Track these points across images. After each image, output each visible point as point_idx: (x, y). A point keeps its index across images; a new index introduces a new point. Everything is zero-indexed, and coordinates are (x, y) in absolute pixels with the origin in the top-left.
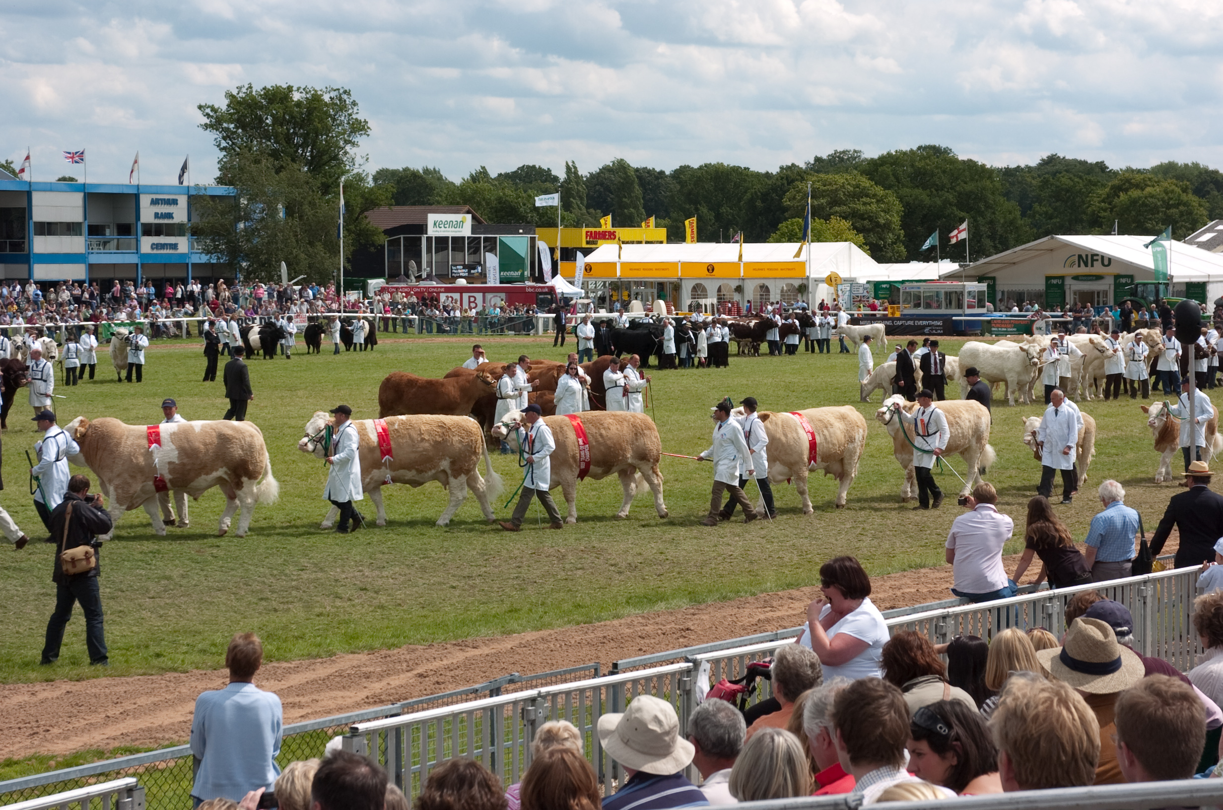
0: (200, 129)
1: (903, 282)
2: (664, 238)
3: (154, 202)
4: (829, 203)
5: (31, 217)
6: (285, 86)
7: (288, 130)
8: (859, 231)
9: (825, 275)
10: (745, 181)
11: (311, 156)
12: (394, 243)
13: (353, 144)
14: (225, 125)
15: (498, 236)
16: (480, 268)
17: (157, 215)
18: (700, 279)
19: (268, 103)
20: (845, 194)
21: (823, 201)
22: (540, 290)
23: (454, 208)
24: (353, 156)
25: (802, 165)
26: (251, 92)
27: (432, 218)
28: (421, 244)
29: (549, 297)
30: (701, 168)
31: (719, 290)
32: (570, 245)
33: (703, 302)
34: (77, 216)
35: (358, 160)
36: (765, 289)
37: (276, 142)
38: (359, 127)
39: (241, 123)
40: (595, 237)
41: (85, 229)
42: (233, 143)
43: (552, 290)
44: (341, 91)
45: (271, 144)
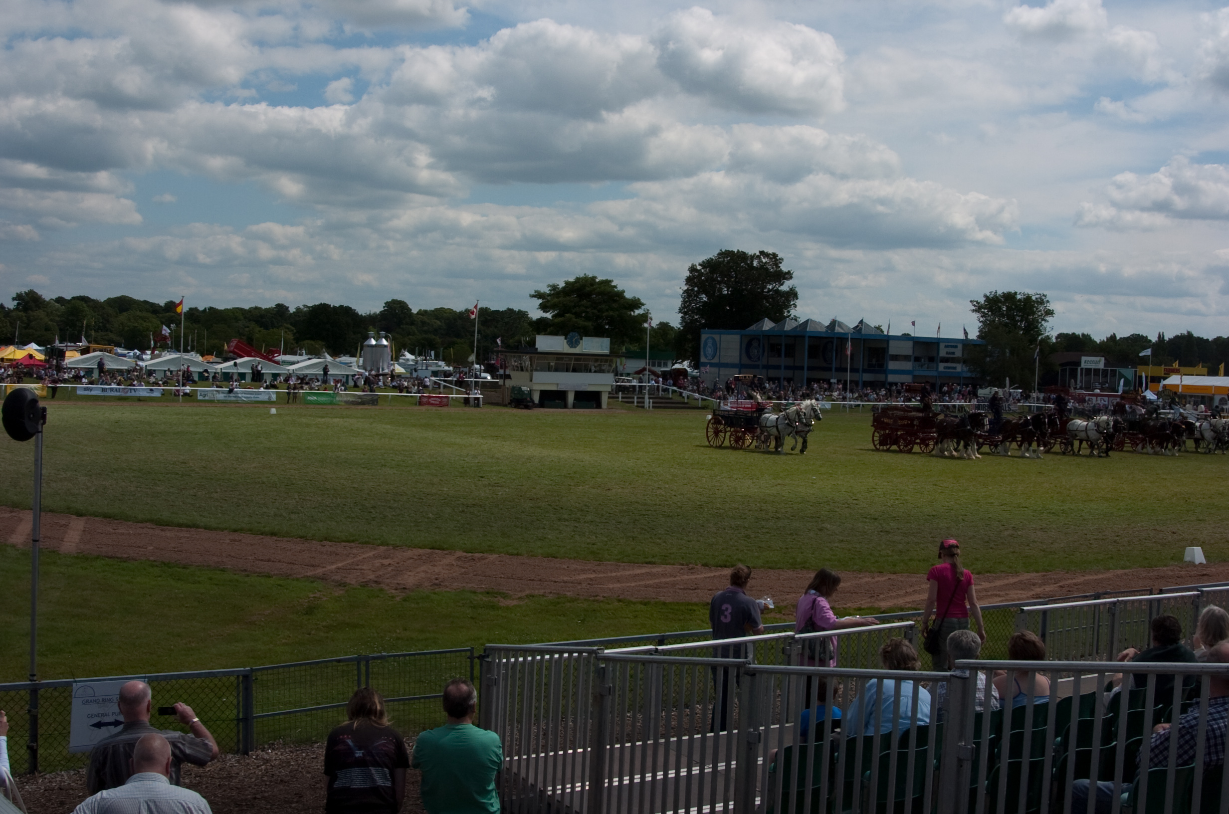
0: (971, 312)
2: (1206, 373)
3: (946, 347)
5: (888, 352)
6: (1013, 292)
7: (1014, 313)
11: (1024, 326)
12: (1064, 371)
13: (1046, 321)
14: (983, 310)
15: (1117, 369)
16: (1107, 385)
17: (947, 353)
19: (1004, 300)
23: (1096, 354)
24: (1046, 327)
26: (996, 294)
27: (1084, 359)
28: (1077, 372)
32: (1156, 374)
34: (909, 352)
35: (1048, 329)
37: (1007, 319)
38: (1050, 313)
39: (990, 309)
40: (1169, 372)
41: (912, 359)
42: (986, 319)
43: (1145, 397)
44: (1042, 295)
45: (1005, 320)
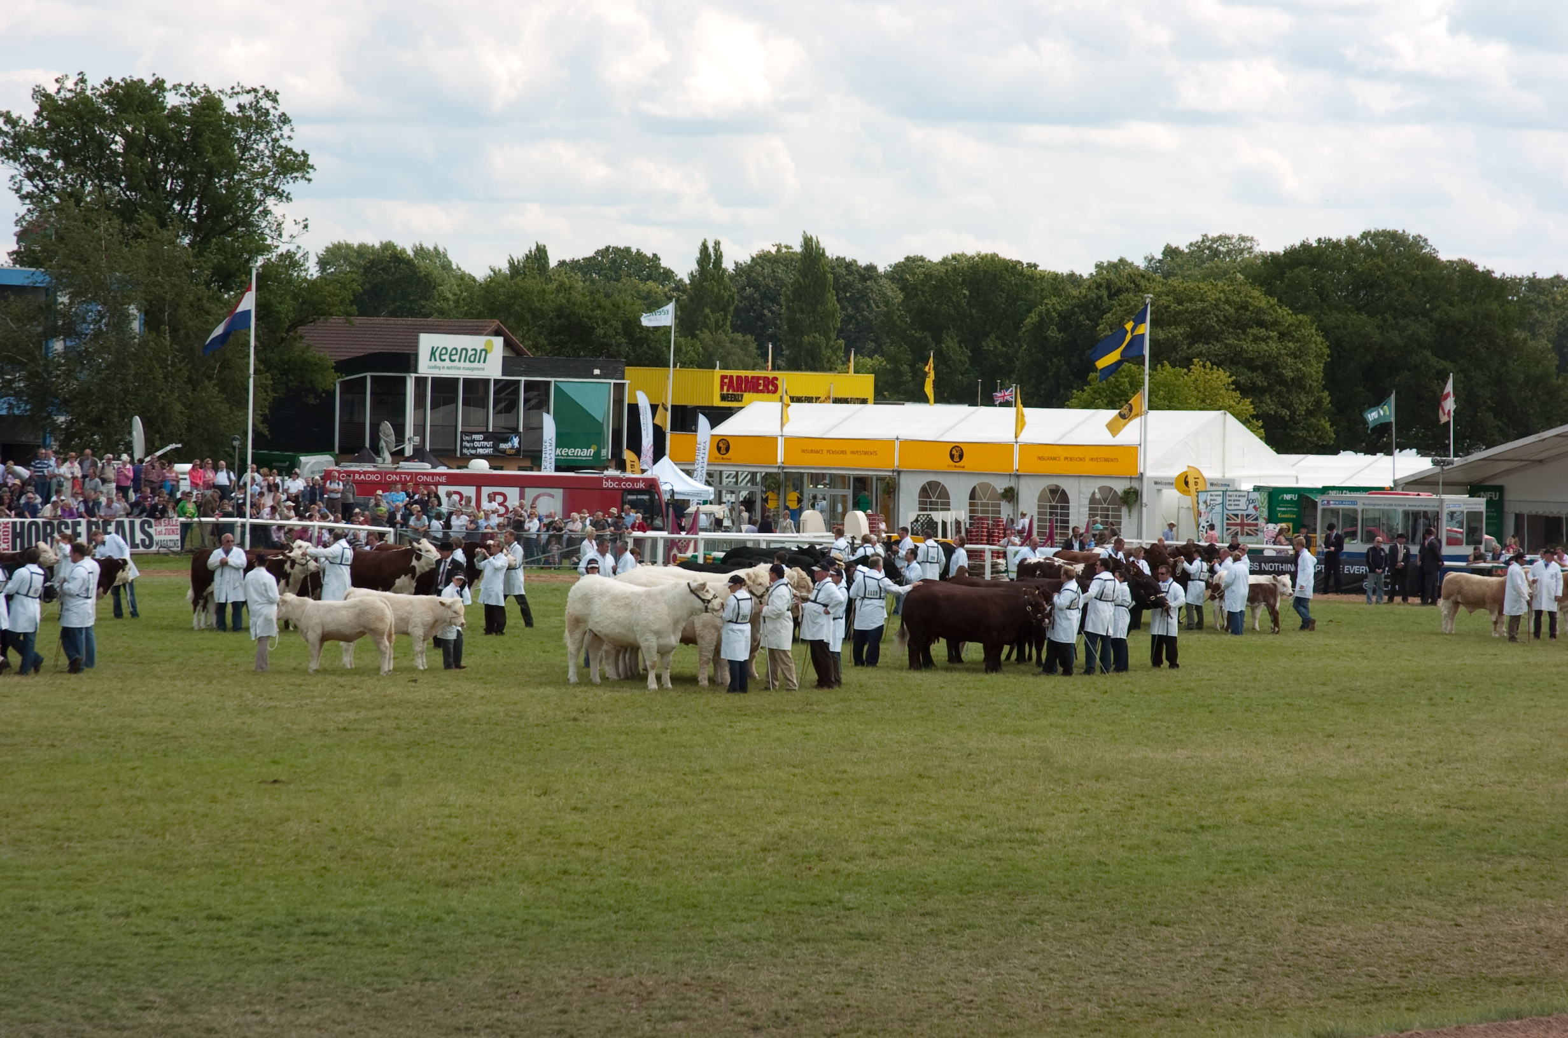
1: (1325, 490)
2: (869, 393)
4: (1188, 336)
6: (149, 81)
7: (154, 164)
8: (1244, 390)
9: (1174, 473)
10: (1028, 288)
11: (198, 215)
12: (354, 389)
13: (280, 195)
14: (32, 151)
15: (552, 380)
16: (516, 441)
18: (936, 473)
19: (115, 111)
20: (1219, 320)
21: (1178, 331)
22: (629, 485)
23: (469, 322)
24: (280, 219)
25: (1141, 264)
26: (83, 90)
27: (427, 342)
28: (404, 394)
29: (646, 497)
30: (945, 262)
31: (973, 496)
32: (690, 400)
33: (938, 516)
35: (288, 228)
36: (1058, 497)
37: (128, 188)
38: (294, 164)
39: (62, 150)
40: (739, 388)
42: (47, 187)
43: (652, 486)
44: (261, 93)
45: (118, 191)
